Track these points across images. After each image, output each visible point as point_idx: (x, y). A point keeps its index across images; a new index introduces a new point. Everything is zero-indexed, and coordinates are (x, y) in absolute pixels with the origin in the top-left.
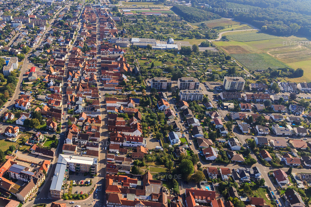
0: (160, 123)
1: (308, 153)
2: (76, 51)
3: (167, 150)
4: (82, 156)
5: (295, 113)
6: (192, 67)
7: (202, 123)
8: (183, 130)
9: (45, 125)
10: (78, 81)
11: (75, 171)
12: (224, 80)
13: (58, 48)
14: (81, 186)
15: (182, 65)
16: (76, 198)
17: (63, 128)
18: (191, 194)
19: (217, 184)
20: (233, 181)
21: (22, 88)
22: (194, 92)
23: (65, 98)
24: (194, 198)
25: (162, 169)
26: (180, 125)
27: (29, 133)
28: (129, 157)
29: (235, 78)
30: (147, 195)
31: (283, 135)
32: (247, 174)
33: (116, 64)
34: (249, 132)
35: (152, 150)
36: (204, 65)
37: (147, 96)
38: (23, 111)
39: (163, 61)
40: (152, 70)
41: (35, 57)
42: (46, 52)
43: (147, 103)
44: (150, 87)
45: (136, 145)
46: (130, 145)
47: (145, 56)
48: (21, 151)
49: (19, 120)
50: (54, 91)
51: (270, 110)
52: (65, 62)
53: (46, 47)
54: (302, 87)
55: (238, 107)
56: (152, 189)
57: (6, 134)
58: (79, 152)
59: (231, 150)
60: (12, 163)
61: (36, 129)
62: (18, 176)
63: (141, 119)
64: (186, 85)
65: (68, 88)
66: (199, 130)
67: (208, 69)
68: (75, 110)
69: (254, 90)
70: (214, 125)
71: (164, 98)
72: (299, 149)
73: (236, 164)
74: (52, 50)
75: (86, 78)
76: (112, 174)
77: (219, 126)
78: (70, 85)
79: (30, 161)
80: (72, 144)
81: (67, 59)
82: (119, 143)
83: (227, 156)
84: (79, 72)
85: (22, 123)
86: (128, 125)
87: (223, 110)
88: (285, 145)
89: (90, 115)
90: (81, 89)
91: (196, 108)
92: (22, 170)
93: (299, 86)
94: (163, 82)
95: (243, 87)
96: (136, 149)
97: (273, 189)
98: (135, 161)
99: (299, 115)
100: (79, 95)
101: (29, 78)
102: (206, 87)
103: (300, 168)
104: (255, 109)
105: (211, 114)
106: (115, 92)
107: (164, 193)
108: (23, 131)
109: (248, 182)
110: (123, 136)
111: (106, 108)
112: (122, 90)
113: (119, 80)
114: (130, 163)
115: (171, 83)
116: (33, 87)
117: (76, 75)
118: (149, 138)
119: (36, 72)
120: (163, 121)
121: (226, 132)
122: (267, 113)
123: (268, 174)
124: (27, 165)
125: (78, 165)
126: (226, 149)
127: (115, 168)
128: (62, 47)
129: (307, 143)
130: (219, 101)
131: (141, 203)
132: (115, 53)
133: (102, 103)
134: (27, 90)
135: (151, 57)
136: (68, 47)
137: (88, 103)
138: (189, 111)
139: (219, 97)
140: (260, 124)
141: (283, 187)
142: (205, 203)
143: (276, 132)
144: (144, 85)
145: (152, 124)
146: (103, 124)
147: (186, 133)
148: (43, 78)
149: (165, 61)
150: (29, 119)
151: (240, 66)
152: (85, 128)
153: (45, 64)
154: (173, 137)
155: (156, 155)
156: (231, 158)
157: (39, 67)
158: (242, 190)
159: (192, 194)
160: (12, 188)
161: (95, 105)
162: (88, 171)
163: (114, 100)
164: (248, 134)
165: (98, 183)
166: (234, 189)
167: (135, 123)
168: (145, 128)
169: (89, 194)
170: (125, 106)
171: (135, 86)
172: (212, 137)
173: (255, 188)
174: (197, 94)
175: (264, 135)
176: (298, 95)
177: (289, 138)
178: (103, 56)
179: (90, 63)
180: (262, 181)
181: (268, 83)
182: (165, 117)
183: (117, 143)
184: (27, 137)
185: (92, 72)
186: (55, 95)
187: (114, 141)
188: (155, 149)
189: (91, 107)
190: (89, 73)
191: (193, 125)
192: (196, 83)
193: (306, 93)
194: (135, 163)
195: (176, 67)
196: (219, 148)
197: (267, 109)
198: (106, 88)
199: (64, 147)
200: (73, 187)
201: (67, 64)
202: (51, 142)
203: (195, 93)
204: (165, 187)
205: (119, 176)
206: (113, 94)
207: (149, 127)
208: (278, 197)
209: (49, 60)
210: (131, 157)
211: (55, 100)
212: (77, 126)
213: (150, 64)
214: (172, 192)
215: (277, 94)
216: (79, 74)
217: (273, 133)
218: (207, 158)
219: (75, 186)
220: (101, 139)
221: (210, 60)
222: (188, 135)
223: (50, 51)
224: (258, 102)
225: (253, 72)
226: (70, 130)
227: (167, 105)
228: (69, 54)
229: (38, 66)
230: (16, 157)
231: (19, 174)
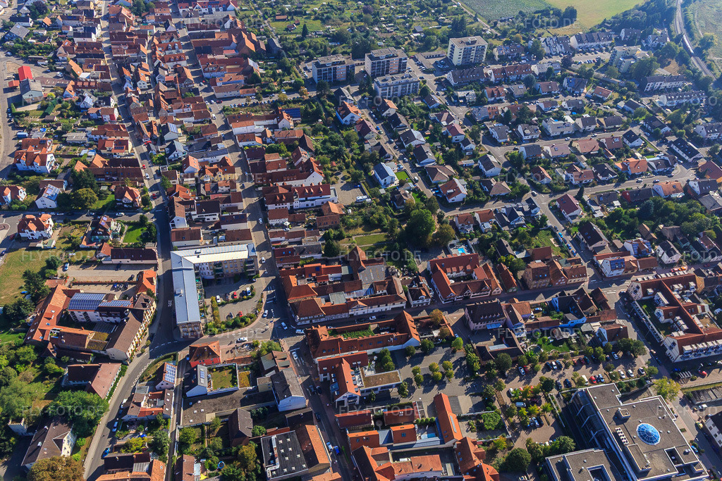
0: (351, 151)
1: (601, 158)
2: (119, 14)
3: (378, 200)
4: (217, 246)
5: (573, 92)
6: (384, 26)
7: (428, 138)
8: (397, 157)
9: (111, 198)
10: (150, 87)
11: (213, 277)
12: (450, 47)
13: (69, 12)
14: (235, 302)
15: (362, 24)
16: (235, 325)
17: (154, 197)
18: (439, 268)
19: (475, 240)
20: (499, 230)
21: (17, 124)
22: (403, 78)
23: (134, 132)
24: (446, 272)
25: (377, 236)
26: (390, 149)
27: (79, 223)
28: (312, 227)
29: (470, 39)
30: (366, 287)
31: (562, 136)
32: (520, 213)
33: (225, 36)
34: (508, 140)
35: (352, 206)
36: (404, 18)
37: (311, 100)
38: (43, 176)
39: (325, 20)
40: (306, 41)
41: (18, 41)
42: (42, 25)
43: (317, 115)
44: (312, 79)
45: (318, 202)
46: (307, 205)
47: (283, 13)
48: (77, 263)
49: (42, 198)
50: (102, 119)
51: (534, 94)
52: (102, 46)
53: (38, 13)
54: (579, 43)
55: (483, 95)
56: (371, 275)
57: (22, 235)
58: (208, 239)
59: (485, 177)
60: (69, 293)
61: (93, 212)
62: (94, 316)
63: (314, 150)
64: (383, 66)
65: (132, 107)
66: (427, 152)
67: (415, 26)
68: (167, 155)
69: (503, 59)
70: (450, 137)
71: (346, 99)
72: (588, 155)
73: (497, 201)
74: (55, 19)
75: (167, 79)
76: (288, 266)
77: (459, 137)
78: (135, 100)
79: (108, 280)
80: (187, 226)
81: (102, 36)
82: (284, 206)
83: (482, 189)
84: (145, 65)
85: (53, 204)
86: (291, 165)
87: (457, 106)
88: (568, 151)
89: (206, 159)
90: (164, 104)
91: (410, 110)
92: (100, 301)
93: (573, 41)
94: (337, 66)
95: (485, 55)
96: (321, 210)
97: (560, 227)
98: (325, 233)
99: (580, 95)
100: (165, 119)
101: (25, 96)
102: (419, 65)
103: (593, 185)
104: (510, 97)
105: (440, 117)
106: (243, 101)
107: (394, 278)
108: (62, 221)
109: (521, 225)
110: (290, 190)
111: (234, 139)
112: (257, 94)
113: (244, 73)
114: (318, 238)
115: (353, 67)
116: (43, 116)
117: (142, 73)
118: (340, 184)
119: (37, 78)
120: (356, 145)
121: (472, 146)
122: (530, 100)
123: (549, 205)
124: (106, 290)
125: (219, 264)
126: (478, 178)
127: (292, 254)
128: (80, 8)
129: (598, 141)
130: (449, 91)
131: (360, 303)
132: (214, 9)
133: (222, 128)
134: (32, 126)
135: (296, 13)
136: (95, 5)
137: (191, 134)
138: (400, 117)
139: (447, 81)
140: (523, 123)
141: (574, 221)
142: (463, 276)
143: (551, 132)
144: (298, 77)
145: (337, 155)
146: (238, 173)
147: (404, 162)
148: (60, 91)
149: (328, 18)
150: (66, 192)
151: (470, 13)
152: (204, 188)
153: (51, 55)
154: (384, 174)
155: (360, 214)
156: (490, 192)
157: (39, 66)
158: (516, 240)
159: (441, 267)
160: (91, 342)
161: (208, 136)
162: (240, 271)
163: (247, 118)
164: (508, 144)
165: (266, 289)
166: (505, 242)
167: (305, 160)
168: (326, 166)
169: (256, 314)
170: (274, 127)
171: (281, 81)
172: (450, 160)
173: (534, 233)
174: (407, 82)
175: (533, 140)
176: (574, 59)
177: (572, 139)
178: (188, 21)
179: (164, 41)
180: (544, 219)
181: (522, 41)
182: (358, 138)
183: (281, 206)
184: (77, 231)
185: (175, 63)
186: (108, 126)
187: (275, 202)
188: (356, 202)
189: (201, 142)
190: (170, 65)
191: (414, 143)
192: (401, 60)
193: (584, 53)
194: (326, 237)
195: (352, 29)
196: (466, 177)
197: (529, 91)
198: (219, 95)
199: (173, 236)
200: (219, 308)
201: (109, 50)
202: (138, 232)
203: (403, 81)
204: (393, 267)
205: (305, 266)
206: (239, 106)
207: (334, 163)
208: (569, 238)
209: (60, 44)
210: (315, 227)
211: (113, 138)
212: (185, 186)
213: (299, 29)
214: (407, 272)
215: (541, 62)
216: (147, 71)
217: (545, 135)
218: (450, 201)
219: (223, 304)
220: (244, 204)
221: (413, 7)
222: (408, 164)
223: (52, 21)
224: (513, 82)
225: (496, 23)
226: (176, 200)
227: (357, 112)
228: (105, 24)
229: (35, 62)
230: (69, 280)
231: (96, 311)
